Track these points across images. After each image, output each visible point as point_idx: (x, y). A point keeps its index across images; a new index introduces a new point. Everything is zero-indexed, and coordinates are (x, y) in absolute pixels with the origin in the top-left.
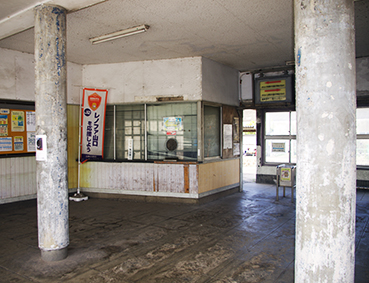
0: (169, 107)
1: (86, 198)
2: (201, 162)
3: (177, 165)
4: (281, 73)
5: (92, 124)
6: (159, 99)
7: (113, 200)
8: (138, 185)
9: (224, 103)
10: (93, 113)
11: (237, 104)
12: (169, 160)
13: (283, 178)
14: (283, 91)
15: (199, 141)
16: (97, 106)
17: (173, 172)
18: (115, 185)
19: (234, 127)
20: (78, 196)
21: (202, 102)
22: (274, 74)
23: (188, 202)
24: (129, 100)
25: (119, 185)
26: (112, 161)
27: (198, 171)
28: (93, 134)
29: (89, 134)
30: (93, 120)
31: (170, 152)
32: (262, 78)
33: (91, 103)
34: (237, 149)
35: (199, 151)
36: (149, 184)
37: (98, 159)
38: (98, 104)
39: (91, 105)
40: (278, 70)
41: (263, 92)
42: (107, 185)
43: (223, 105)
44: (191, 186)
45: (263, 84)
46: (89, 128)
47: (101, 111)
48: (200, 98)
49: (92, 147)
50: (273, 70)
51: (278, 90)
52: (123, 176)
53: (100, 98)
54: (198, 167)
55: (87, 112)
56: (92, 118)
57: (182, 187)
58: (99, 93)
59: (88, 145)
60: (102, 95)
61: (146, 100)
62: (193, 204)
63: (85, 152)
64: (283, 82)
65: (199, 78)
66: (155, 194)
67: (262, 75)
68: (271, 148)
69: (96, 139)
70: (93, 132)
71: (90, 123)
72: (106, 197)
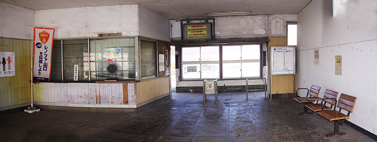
0: (110, 41)
1: (38, 110)
2: (139, 81)
3: (117, 84)
4: (203, 21)
5: (43, 54)
6: (101, 35)
7: (61, 111)
8: (83, 100)
9: (158, 39)
10: (43, 46)
11: (169, 40)
12: (110, 80)
13: (207, 88)
14: (205, 32)
15: (137, 66)
16: (47, 40)
17: (114, 89)
18: (62, 100)
19: (165, 56)
20: (31, 109)
21: (139, 37)
22: (198, 22)
23: (127, 111)
24: (74, 35)
25: (66, 100)
26: (60, 81)
27: (136, 88)
28: (43, 62)
29: (41, 62)
30: (44, 51)
31: (111, 73)
32: (189, 24)
33: (41, 38)
34: (167, 71)
35: (137, 73)
36: (92, 98)
37: (46, 80)
38: (47, 39)
39: (41, 40)
40: (201, 20)
41: (189, 33)
42: (56, 100)
43: (158, 41)
44: (130, 99)
45: (189, 27)
46: (41, 57)
47: (49, 44)
48: (138, 35)
49: (42, 72)
50: (197, 19)
51: (201, 32)
52: (69, 93)
53: (49, 35)
54: (135, 85)
55: (38, 45)
56: (42, 50)
57: (122, 100)
58: (47, 31)
59: (40, 70)
60: (51, 32)
61: (88, 35)
62: (131, 113)
63: (37, 75)
64: (205, 27)
65: (136, 20)
66: (98, 106)
67: (188, 22)
68: (187, 70)
69: (45, 66)
70: (44, 60)
71: (41, 53)
72: (56, 109)
